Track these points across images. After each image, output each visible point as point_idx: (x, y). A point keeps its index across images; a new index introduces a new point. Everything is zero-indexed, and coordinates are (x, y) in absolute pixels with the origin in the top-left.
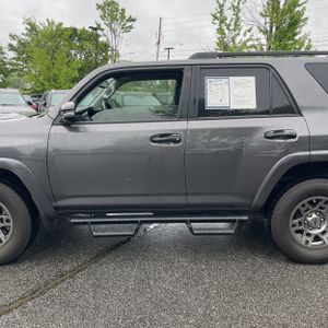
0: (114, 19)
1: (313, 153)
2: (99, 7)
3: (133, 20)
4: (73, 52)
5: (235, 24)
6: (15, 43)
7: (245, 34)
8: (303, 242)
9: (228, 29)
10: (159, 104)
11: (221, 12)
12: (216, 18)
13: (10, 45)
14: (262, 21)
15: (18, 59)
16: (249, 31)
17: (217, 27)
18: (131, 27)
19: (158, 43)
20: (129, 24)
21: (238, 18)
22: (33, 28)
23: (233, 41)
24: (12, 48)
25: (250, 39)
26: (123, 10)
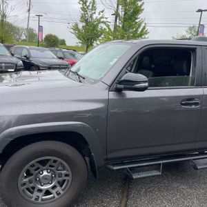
5: (93, 6)
7: (99, 14)
16: (102, 12)
19: (29, 10)
21: (94, 2)
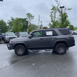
0: (30, 17)
2: (27, 14)
4: (21, 23)
5: (55, 17)
6: (9, 22)
7: (57, 19)
9: (53, 18)
10: (40, 34)
11: (52, 15)
12: (50, 16)
13: (8, 22)
14: (59, 17)
15: (9, 25)
17: (51, 18)
19: (39, 20)
20: (33, 17)
21: (55, 16)
22: (13, 19)
23: (54, 20)
24: (8, 23)
25: (58, 20)
26: (32, 15)
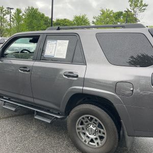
1: (85, 88)
3: (146, 6)
6: (95, 21)
8: (83, 141)
18: (144, 9)
26: (142, 1)
